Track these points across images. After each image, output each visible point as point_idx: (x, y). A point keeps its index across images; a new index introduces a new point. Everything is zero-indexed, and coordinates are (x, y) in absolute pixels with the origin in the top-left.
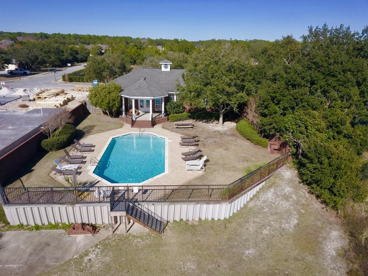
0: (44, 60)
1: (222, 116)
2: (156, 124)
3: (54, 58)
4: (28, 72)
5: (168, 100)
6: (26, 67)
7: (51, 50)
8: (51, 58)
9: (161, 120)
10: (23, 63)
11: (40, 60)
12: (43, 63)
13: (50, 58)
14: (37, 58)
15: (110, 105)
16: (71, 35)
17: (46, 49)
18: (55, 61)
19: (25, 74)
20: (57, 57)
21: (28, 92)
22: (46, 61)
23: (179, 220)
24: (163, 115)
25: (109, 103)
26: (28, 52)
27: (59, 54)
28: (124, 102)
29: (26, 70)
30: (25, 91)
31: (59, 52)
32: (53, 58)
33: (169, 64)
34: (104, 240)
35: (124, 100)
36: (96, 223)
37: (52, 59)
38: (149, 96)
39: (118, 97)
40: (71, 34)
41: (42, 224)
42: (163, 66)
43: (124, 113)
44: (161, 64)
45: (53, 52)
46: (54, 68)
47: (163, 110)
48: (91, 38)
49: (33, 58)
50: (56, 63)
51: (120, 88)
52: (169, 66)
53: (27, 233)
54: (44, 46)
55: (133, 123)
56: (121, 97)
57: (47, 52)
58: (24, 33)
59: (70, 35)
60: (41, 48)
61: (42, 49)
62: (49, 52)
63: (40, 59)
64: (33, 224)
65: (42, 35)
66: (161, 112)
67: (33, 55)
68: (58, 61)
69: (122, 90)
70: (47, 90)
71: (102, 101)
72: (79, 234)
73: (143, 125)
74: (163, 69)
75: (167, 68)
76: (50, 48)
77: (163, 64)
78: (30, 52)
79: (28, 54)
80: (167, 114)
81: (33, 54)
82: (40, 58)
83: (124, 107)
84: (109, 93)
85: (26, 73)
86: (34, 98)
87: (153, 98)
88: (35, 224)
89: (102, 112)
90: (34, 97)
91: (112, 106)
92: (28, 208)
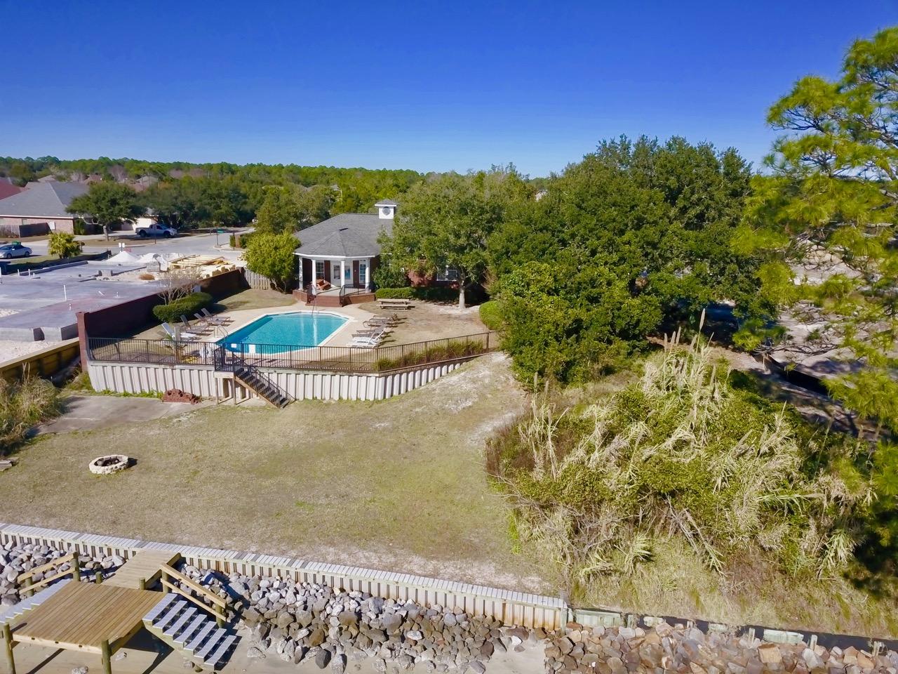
0: (205, 210)
1: (463, 291)
2: (351, 304)
3: (226, 208)
4: (172, 231)
5: (376, 263)
6: (171, 224)
7: (222, 193)
8: (221, 209)
9: (361, 298)
10: (166, 214)
11: (196, 210)
12: (204, 216)
13: (218, 207)
14: (192, 206)
15: (276, 269)
16: (283, 168)
17: (213, 191)
18: (228, 214)
19: (167, 235)
20: (232, 206)
21: (161, 259)
22: (208, 211)
23: (311, 398)
24: (367, 291)
25: (273, 265)
26: (175, 195)
27: (236, 200)
28: (301, 266)
29: (169, 228)
30: (155, 256)
31: (238, 197)
32: (224, 209)
33: (391, 207)
34: (204, 408)
35: (301, 261)
36: (201, 396)
37: (222, 211)
38: (339, 255)
39: (289, 256)
40: (284, 166)
41: (133, 392)
42: (381, 210)
43: (301, 285)
44: (378, 207)
45: (226, 197)
46: (226, 228)
47: (367, 280)
48: (325, 174)
49: (184, 206)
50: (229, 218)
51: (296, 242)
52: (392, 210)
53: (113, 398)
54: (209, 184)
55: (310, 299)
56: (297, 257)
57: (214, 196)
58: (188, 165)
59: (281, 167)
60: (204, 188)
61: (205, 191)
62: (219, 196)
63: (198, 208)
64: (122, 391)
65: (222, 167)
66: (364, 287)
67: (185, 201)
68: (234, 214)
69: (299, 246)
70: (194, 256)
71: (263, 262)
72: (175, 401)
73: (327, 302)
74: (382, 215)
75: (389, 213)
76: (221, 189)
77: (381, 207)
78: (181, 195)
79: (176, 198)
80: (373, 287)
81: (185, 198)
82: (198, 205)
83: (301, 275)
84: (276, 248)
85: (169, 232)
86: (168, 269)
87: (344, 257)
88: (125, 391)
89: (269, 286)
90: (169, 266)
91: (280, 271)
92: (118, 366)
